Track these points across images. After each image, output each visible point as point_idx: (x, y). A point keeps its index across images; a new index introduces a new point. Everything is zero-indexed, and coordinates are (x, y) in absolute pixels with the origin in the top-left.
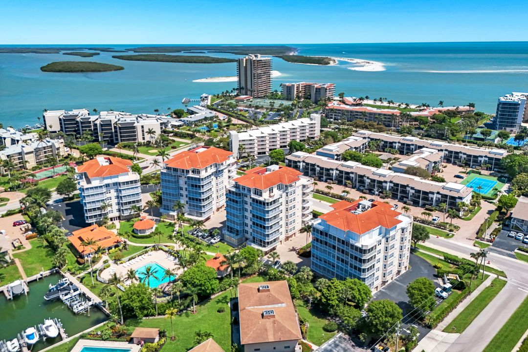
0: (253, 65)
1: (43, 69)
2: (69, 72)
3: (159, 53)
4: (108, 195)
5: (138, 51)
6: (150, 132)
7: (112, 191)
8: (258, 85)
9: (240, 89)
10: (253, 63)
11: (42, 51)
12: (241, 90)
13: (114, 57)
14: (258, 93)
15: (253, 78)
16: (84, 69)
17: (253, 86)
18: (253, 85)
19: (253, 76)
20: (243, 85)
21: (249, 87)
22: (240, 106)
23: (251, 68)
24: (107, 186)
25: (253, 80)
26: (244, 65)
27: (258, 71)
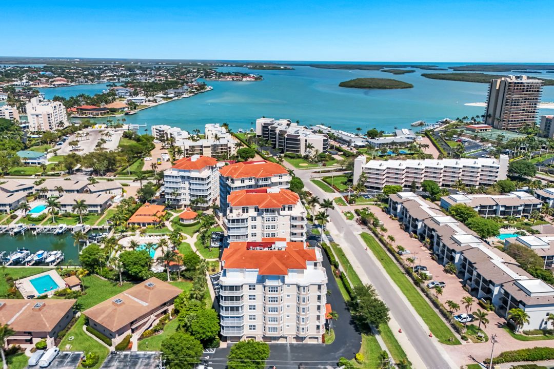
0: (507, 88)
1: (343, 85)
2: (359, 88)
3: (477, 72)
4: (182, 185)
5: (461, 69)
6: (309, 146)
7: (187, 183)
8: (510, 114)
9: (487, 116)
10: (507, 85)
11: (368, 68)
12: (488, 118)
13: (423, 75)
14: (509, 124)
15: (504, 104)
16: (372, 86)
17: (502, 115)
18: (502, 112)
19: (504, 102)
20: (491, 112)
21: (497, 115)
22: (464, 136)
23: (504, 92)
24: (183, 177)
25: (504, 107)
26: (497, 88)
27: (513, 96)
